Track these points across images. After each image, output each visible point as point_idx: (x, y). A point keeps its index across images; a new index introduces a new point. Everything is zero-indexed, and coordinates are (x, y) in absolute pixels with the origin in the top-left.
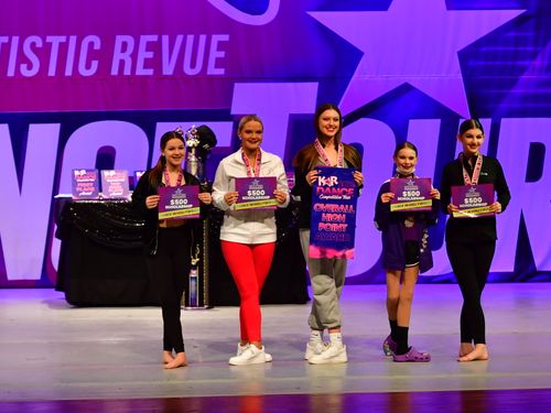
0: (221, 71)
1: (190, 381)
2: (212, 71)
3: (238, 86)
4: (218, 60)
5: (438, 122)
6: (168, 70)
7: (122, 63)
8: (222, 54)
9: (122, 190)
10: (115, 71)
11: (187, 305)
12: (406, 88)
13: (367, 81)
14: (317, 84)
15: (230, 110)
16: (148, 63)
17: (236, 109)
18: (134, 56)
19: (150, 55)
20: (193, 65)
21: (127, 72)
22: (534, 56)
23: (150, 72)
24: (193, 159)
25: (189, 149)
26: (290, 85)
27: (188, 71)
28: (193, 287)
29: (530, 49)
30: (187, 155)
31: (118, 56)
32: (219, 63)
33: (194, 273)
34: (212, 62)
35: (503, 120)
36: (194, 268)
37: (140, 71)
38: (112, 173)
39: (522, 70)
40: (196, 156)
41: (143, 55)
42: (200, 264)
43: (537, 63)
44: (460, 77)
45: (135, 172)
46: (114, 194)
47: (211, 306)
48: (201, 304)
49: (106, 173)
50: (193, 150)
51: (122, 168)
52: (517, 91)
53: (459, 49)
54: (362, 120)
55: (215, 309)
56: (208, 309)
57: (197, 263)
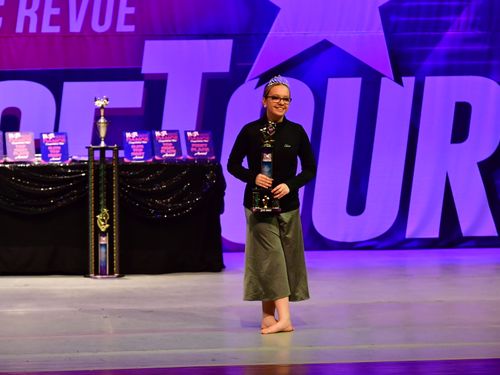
0: (131, 28)
1: (99, 353)
2: (122, 27)
3: (148, 43)
4: (127, 16)
5: (358, 81)
6: (75, 26)
7: (27, 20)
8: (131, 10)
9: (28, 153)
10: (19, 29)
11: (96, 273)
12: (325, 45)
13: (286, 35)
15: (140, 69)
16: (54, 21)
17: (147, 68)
18: (40, 13)
19: (57, 11)
20: (101, 22)
21: (33, 29)
22: (459, 11)
23: (56, 29)
24: (102, 120)
25: (98, 110)
26: (204, 42)
27: (97, 28)
28: (103, 253)
29: (454, 3)
31: (22, 12)
32: (129, 20)
33: (104, 240)
34: (121, 19)
35: (428, 79)
36: (104, 234)
37: (47, 28)
38: (18, 135)
39: (447, 26)
41: (50, 11)
42: (110, 231)
43: (463, 18)
44: (382, 33)
45: (41, 134)
46: (19, 158)
47: (122, 274)
48: (112, 273)
49: (10, 136)
50: (102, 111)
51: (27, 130)
52: (441, 48)
53: (381, 4)
55: (126, 277)
56: (118, 277)
57: (107, 229)
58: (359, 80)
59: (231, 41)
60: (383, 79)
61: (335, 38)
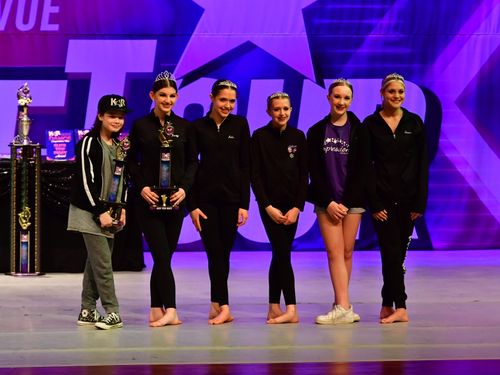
0: (55, 27)
1: (20, 351)
2: (46, 26)
3: (72, 42)
4: (52, 15)
6: (1, 25)
8: (56, 9)
11: (17, 271)
12: (248, 47)
13: (207, 40)
14: (155, 41)
15: (64, 68)
17: (72, 66)
20: (26, 21)
22: (381, 14)
24: (25, 118)
25: (21, 108)
26: (128, 42)
27: (21, 26)
28: (24, 251)
29: (377, 7)
30: (19, 115)
32: (53, 19)
33: (25, 238)
34: (45, 17)
36: (25, 232)
39: (370, 28)
40: (29, 115)
42: (31, 229)
43: (385, 21)
44: (305, 35)
47: (43, 272)
48: (32, 271)
50: (25, 110)
52: (364, 50)
53: (304, 6)
54: (202, 79)
55: (47, 275)
56: (39, 275)
57: (29, 227)
58: (282, 81)
59: (155, 42)
60: (305, 80)
61: (259, 39)
